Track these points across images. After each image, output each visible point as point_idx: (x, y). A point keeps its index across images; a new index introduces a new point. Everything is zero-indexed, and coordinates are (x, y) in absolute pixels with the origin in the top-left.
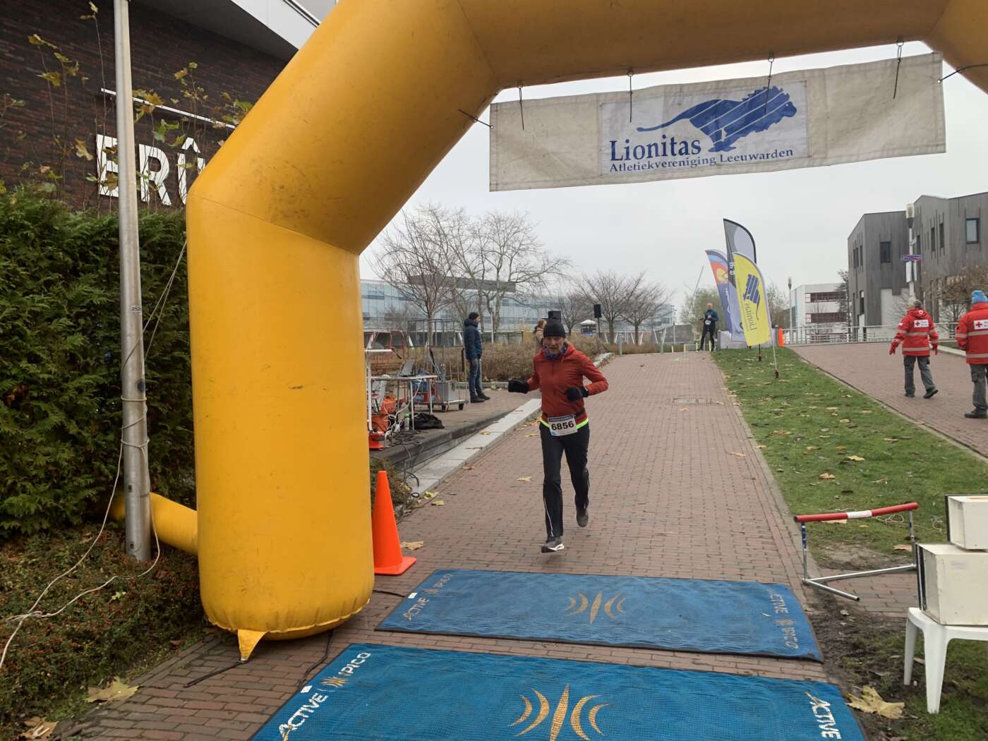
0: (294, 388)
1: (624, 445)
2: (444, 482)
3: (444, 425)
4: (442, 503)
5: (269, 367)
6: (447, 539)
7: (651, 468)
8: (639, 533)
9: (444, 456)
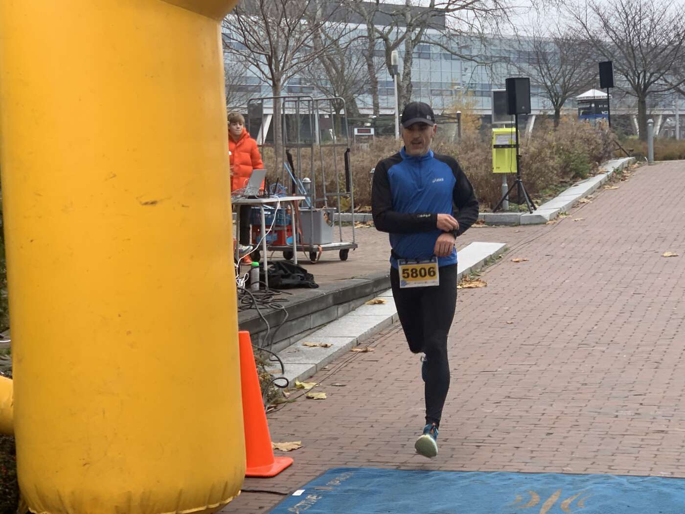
0: (146, 203)
1: (627, 314)
2: (323, 369)
3: (317, 282)
4: (323, 395)
5: (115, 176)
6: (336, 439)
7: (664, 348)
8: (627, 430)
9: (320, 332)
